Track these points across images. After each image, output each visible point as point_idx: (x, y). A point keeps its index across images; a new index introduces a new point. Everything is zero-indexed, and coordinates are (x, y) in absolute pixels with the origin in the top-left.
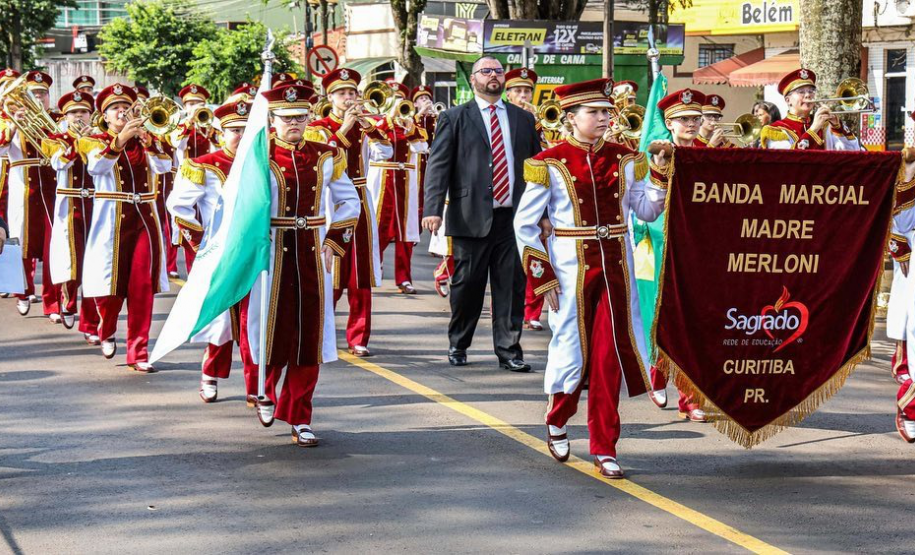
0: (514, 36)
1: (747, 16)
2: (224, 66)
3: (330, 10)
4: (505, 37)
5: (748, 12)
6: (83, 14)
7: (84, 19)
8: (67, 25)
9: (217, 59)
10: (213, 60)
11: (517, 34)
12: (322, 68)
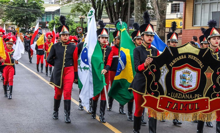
0: (110, 26)
1: (181, 24)
2: (74, 31)
3: (83, 19)
4: (108, 26)
5: (181, 23)
6: (49, 19)
7: (49, 20)
8: (45, 21)
9: (73, 29)
10: (72, 30)
11: (111, 26)
12: (79, 31)
